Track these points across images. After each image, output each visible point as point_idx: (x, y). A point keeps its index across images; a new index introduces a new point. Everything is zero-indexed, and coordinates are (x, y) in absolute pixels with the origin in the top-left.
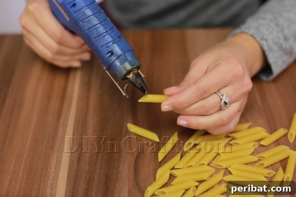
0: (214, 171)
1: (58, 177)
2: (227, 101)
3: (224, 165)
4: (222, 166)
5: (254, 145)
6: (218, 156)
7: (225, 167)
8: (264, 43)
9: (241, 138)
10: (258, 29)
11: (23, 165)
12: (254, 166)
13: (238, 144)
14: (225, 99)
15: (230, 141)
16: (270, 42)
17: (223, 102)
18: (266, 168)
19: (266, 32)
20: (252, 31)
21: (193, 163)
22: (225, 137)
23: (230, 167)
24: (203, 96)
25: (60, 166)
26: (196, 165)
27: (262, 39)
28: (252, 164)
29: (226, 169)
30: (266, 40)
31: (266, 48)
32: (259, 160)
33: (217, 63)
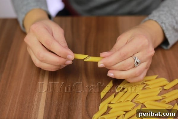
0: (135, 105)
1: (39, 107)
2: (138, 61)
3: (141, 101)
4: (140, 102)
5: (159, 89)
6: (137, 96)
7: (141, 102)
8: (163, 25)
9: (152, 84)
10: (159, 17)
11: (17, 100)
12: (159, 102)
13: (150, 88)
14: (137, 60)
15: (145, 86)
16: (167, 24)
17: (135, 62)
18: (167, 103)
19: (165, 19)
20: (156, 18)
21: (122, 100)
22: (142, 84)
23: (145, 103)
24: (124, 58)
25: (40, 101)
26: (124, 101)
27: (162, 23)
28: (158, 101)
29: (143, 104)
30: (165, 24)
31: (164, 28)
32: (163, 99)
33: (132, 38)
